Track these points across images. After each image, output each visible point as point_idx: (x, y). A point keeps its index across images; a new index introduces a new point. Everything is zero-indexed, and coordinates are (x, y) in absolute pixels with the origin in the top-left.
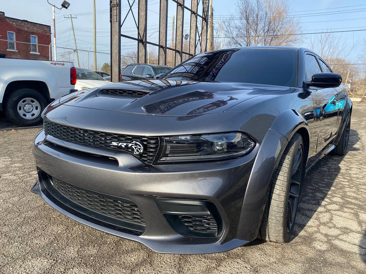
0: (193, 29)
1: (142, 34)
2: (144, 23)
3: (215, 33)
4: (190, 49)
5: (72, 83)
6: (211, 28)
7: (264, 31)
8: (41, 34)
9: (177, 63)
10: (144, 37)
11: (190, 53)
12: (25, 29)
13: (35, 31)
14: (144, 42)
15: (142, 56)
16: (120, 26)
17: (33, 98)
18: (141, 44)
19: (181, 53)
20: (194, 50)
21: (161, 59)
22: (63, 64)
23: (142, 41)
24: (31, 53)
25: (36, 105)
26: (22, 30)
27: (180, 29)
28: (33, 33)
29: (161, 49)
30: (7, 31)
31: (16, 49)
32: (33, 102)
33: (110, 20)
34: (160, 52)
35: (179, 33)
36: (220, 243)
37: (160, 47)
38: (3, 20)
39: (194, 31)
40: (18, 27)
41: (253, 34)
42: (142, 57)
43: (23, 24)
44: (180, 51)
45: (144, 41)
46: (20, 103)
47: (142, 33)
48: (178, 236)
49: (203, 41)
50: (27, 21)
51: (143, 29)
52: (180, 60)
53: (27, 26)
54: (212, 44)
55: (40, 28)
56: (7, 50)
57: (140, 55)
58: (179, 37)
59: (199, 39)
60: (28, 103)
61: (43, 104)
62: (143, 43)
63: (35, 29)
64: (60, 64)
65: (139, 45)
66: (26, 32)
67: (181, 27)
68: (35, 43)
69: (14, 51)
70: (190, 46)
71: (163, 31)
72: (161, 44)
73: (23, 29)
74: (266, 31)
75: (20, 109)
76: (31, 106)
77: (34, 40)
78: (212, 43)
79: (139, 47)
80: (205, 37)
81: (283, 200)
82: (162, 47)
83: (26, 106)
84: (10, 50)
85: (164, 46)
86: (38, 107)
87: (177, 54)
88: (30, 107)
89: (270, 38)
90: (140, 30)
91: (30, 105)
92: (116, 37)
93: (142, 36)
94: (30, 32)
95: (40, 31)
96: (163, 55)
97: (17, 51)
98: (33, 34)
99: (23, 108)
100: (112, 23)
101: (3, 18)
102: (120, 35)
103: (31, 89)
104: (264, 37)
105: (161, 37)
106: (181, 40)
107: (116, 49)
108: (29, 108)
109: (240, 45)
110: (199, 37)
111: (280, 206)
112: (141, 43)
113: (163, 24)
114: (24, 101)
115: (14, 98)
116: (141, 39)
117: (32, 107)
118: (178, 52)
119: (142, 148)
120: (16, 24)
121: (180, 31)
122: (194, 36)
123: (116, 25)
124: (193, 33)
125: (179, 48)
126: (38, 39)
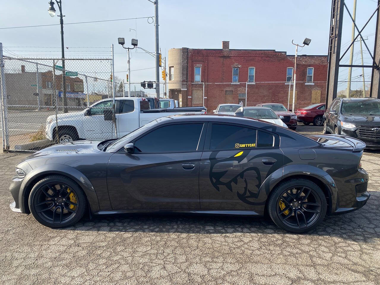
8: (318, 65)
12: (303, 63)
13: (312, 63)
24: (306, 84)
28: (310, 66)
30: (287, 68)
38: (285, 58)
40: (297, 62)
43: (301, 59)
50: (305, 56)
53: (305, 60)
55: (317, 60)
56: (285, 84)
63: (312, 62)
66: (304, 65)
68: (311, 74)
73: (301, 63)
77: (311, 72)
84: (287, 84)
94: (307, 65)
95: (317, 63)
98: (310, 67)
101: (285, 57)
126: (314, 70)
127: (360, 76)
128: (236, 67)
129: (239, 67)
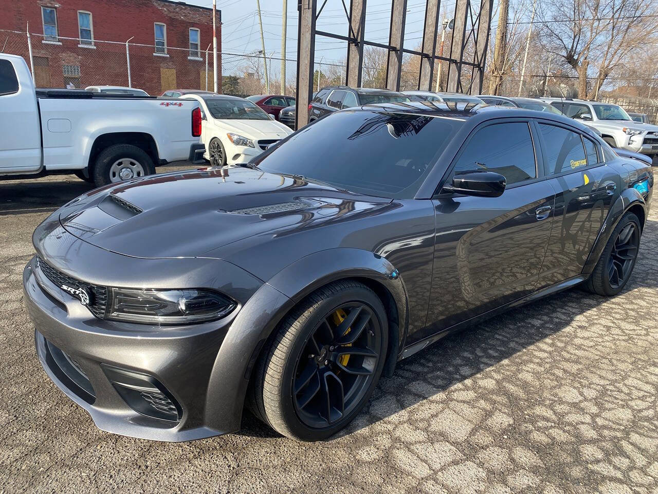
0: (460, 11)
1: (357, 28)
2: (360, 7)
3: (511, 15)
4: (453, 50)
5: (195, 134)
6: (505, 4)
7: (613, 9)
8: (206, 26)
9: (423, 78)
10: (360, 34)
11: (452, 58)
12: (180, 17)
13: (196, 20)
14: (359, 42)
15: (354, 68)
16: (315, 17)
17: (134, 159)
18: (353, 46)
19: (431, 59)
20: (459, 51)
21: (392, 72)
22: (180, 105)
23: (356, 41)
24: (189, 58)
25: (138, 170)
26: (177, 19)
27: (434, 13)
28: (194, 25)
29: (393, 53)
30: (155, 23)
31: (166, 53)
32: (133, 164)
33: (298, 6)
34: (390, 58)
35: (430, 21)
36: (178, 429)
37: (391, 48)
38: (148, 3)
39: (462, 15)
40: (171, 15)
41: (589, 14)
42: (355, 70)
43: (178, 9)
44: (431, 55)
45: (359, 40)
46: (114, 167)
47: (355, 27)
48: (131, 413)
49: (481, 32)
50: (184, 4)
51: (358, 18)
52: (428, 73)
53: (184, 12)
54: (504, 37)
55: (204, 15)
56: (154, 54)
57: (351, 66)
58: (430, 29)
59: (473, 30)
60: (125, 166)
61: (148, 168)
62: (357, 45)
63: (197, 18)
64: (175, 104)
65: (351, 48)
66: (183, 22)
67: (435, 9)
68: (197, 41)
69: (164, 55)
70: (454, 44)
71: (398, 19)
72: (393, 45)
73: (178, 17)
74: (618, 7)
75: (114, 175)
76: (130, 170)
77: (195, 37)
78: (503, 34)
79: (351, 52)
80: (486, 25)
81: (277, 384)
82: (394, 49)
83: (123, 170)
84: (158, 55)
85: (398, 47)
86: (141, 173)
87: (425, 60)
88: (128, 172)
89: (626, 23)
90: (354, 20)
91: (128, 169)
92: (307, 37)
93: (355, 32)
94: (189, 23)
95: (204, 20)
96: (395, 65)
97: (168, 56)
98: (192, 27)
99: (118, 174)
100: (302, 12)
102: (314, 32)
103: (130, 146)
104: (612, 21)
105: (394, 30)
106: (433, 35)
107: (306, 58)
108: (127, 175)
109: (559, 39)
110: (473, 26)
111: (273, 392)
112: (354, 44)
113: (398, 6)
114: (120, 164)
115: (105, 159)
116: (354, 36)
117: (132, 172)
118: (427, 56)
119: (88, 298)
120: (168, 10)
121: (434, 16)
122: (462, 25)
123: (308, 15)
124: (461, 20)
125: (428, 51)
126: (201, 33)
127: (260, 52)
128: (49, 5)
129: (56, 8)
